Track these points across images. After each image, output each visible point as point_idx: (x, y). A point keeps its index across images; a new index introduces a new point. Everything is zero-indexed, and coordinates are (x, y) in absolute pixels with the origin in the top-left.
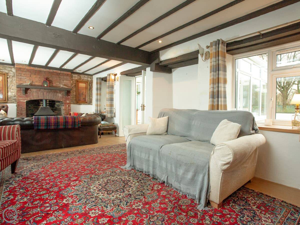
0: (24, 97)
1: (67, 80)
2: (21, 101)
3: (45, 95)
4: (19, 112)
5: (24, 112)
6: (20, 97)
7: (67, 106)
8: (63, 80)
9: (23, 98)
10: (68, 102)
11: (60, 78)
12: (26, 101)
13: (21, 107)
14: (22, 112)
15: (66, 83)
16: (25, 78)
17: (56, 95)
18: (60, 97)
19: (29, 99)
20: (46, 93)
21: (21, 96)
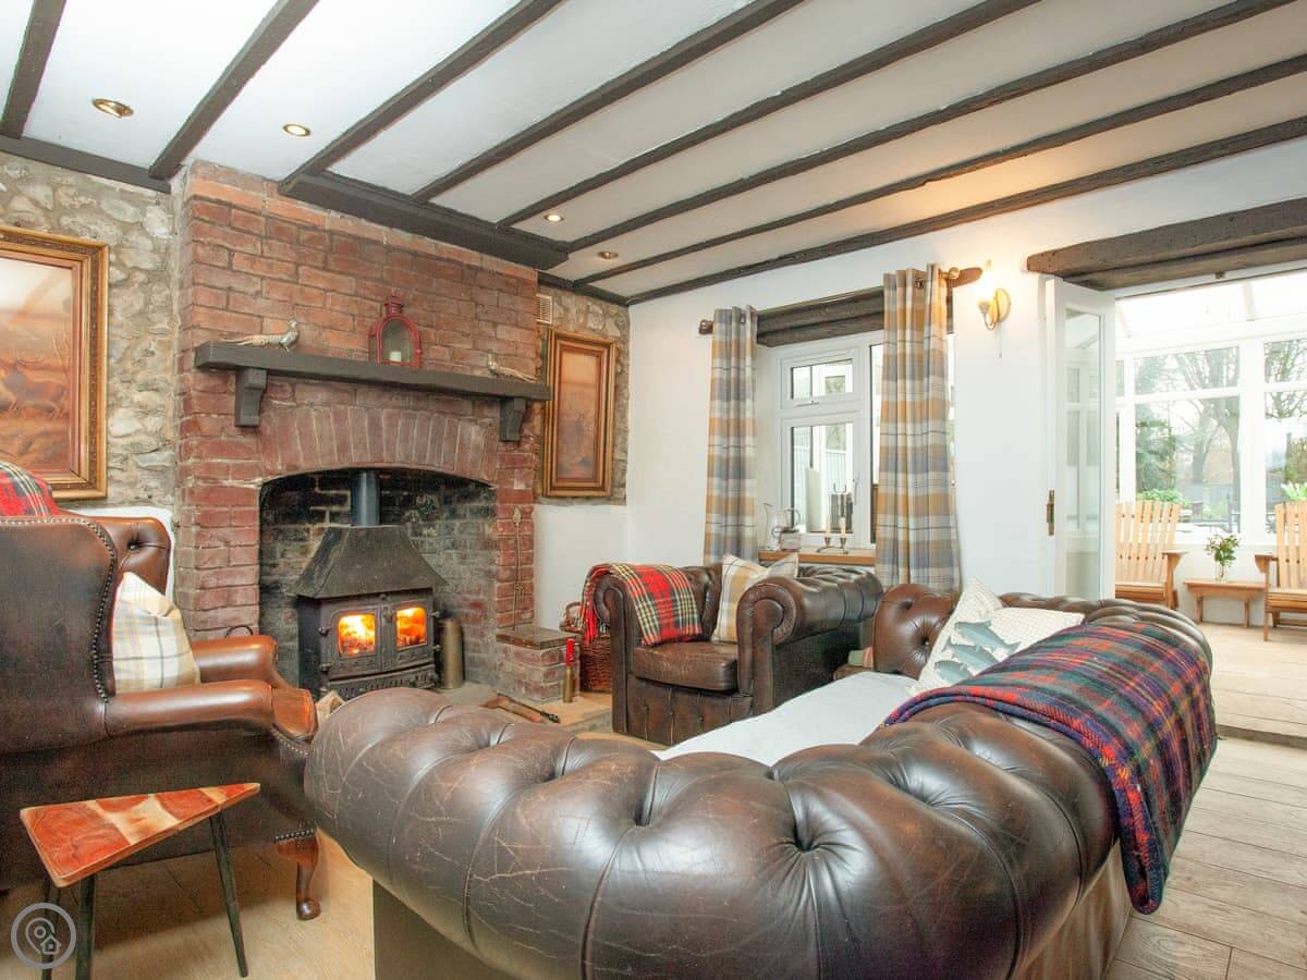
0: (249, 453)
1: (517, 325)
2: (226, 483)
3: (384, 435)
4: (212, 582)
5: (243, 574)
6: (220, 449)
7: (517, 515)
8: (495, 325)
9: (237, 456)
10: (518, 486)
11: (477, 305)
12: (259, 480)
13: (220, 539)
14: (228, 582)
15: (508, 343)
16: (258, 294)
17: (452, 434)
18: (477, 448)
19: (279, 468)
20: (390, 417)
21: (223, 438)
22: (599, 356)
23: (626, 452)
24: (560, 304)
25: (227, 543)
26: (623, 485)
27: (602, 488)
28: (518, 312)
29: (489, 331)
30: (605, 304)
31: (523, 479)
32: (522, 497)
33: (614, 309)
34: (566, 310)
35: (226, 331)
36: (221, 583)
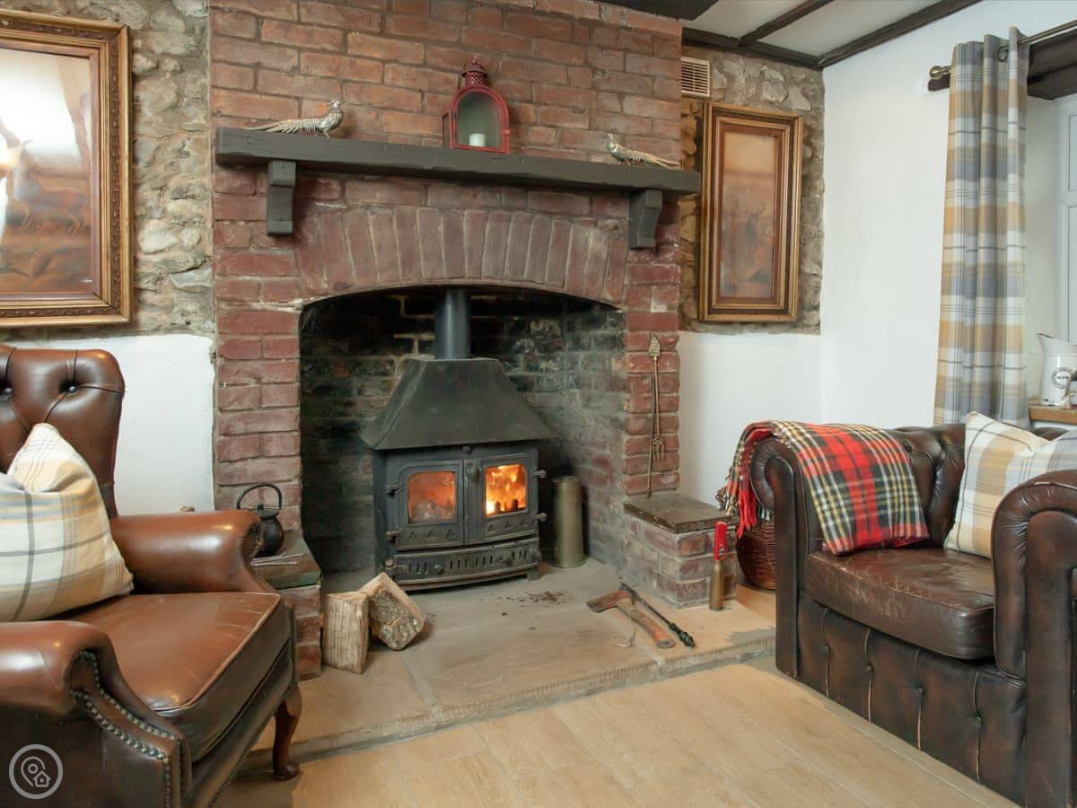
0: (286, 268)
1: (653, 95)
2: (256, 306)
3: (465, 244)
4: (239, 427)
5: (276, 417)
6: (251, 265)
7: (655, 347)
8: (621, 96)
9: (268, 272)
10: (657, 308)
11: (594, 70)
12: (298, 302)
13: (250, 374)
14: (260, 428)
15: (639, 119)
16: (296, 69)
17: (561, 241)
18: (597, 258)
19: (324, 285)
20: (474, 220)
21: (252, 250)
22: (777, 136)
23: (820, 264)
24: (721, 71)
25: (258, 380)
26: (817, 308)
27: (785, 311)
28: (654, 78)
29: (613, 104)
30: (787, 68)
31: (663, 299)
32: (661, 322)
33: (801, 73)
34: (731, 78)
35: (254, 117)
36: (252, 428)
